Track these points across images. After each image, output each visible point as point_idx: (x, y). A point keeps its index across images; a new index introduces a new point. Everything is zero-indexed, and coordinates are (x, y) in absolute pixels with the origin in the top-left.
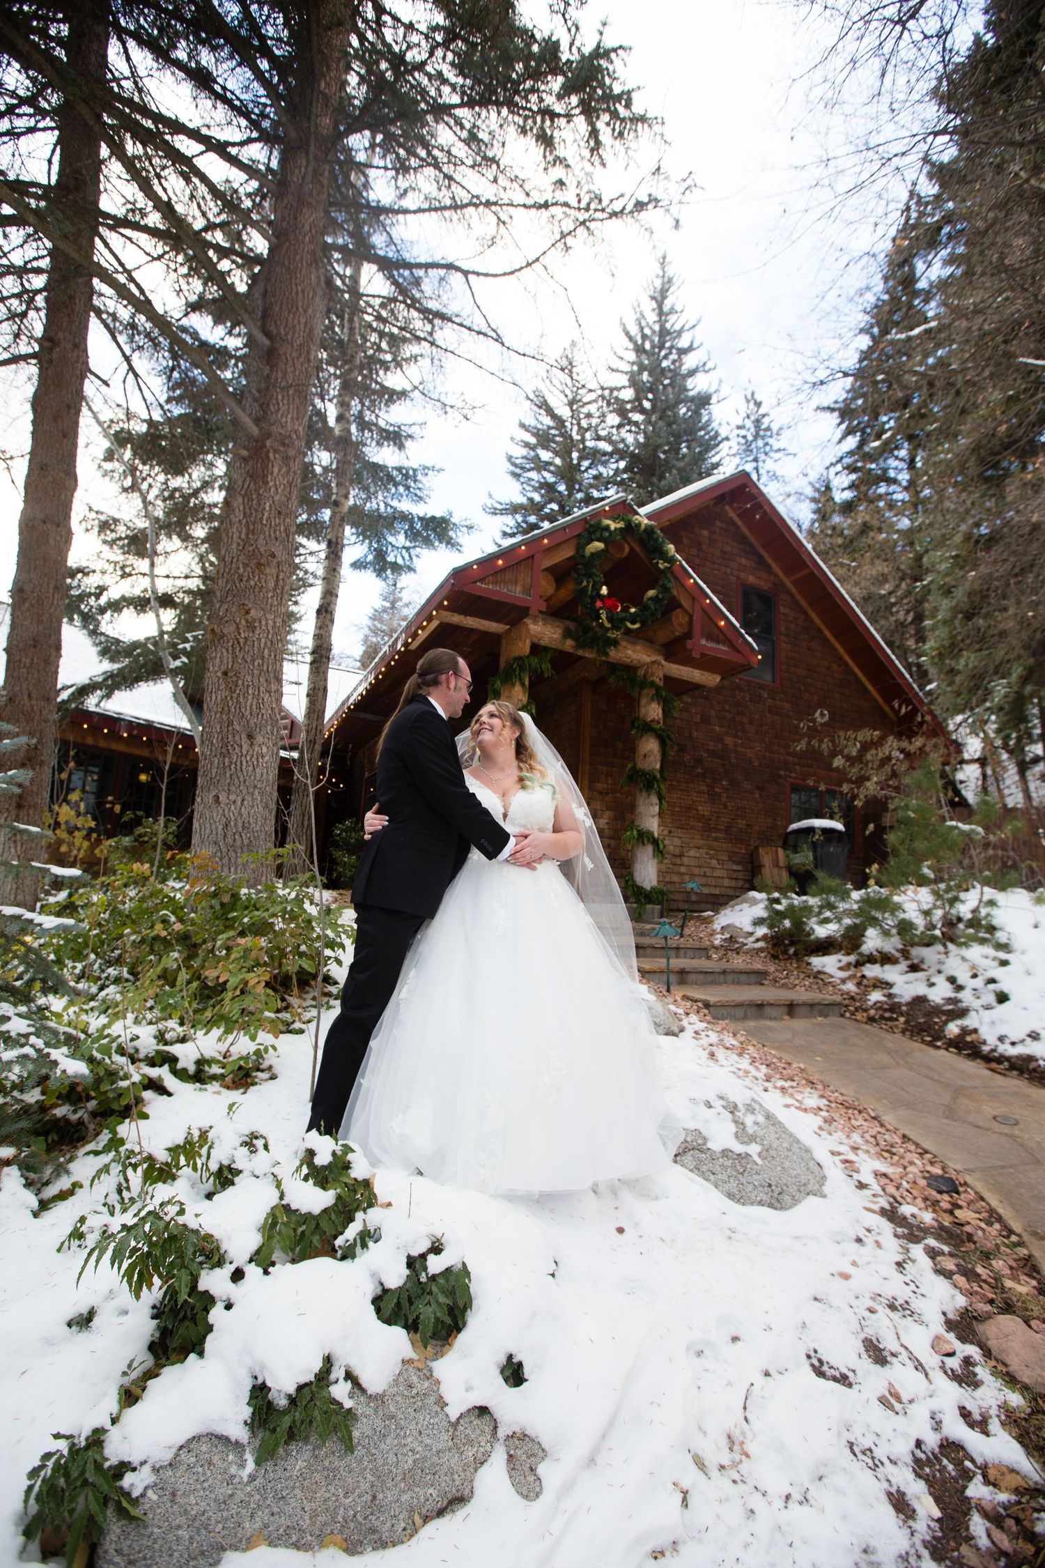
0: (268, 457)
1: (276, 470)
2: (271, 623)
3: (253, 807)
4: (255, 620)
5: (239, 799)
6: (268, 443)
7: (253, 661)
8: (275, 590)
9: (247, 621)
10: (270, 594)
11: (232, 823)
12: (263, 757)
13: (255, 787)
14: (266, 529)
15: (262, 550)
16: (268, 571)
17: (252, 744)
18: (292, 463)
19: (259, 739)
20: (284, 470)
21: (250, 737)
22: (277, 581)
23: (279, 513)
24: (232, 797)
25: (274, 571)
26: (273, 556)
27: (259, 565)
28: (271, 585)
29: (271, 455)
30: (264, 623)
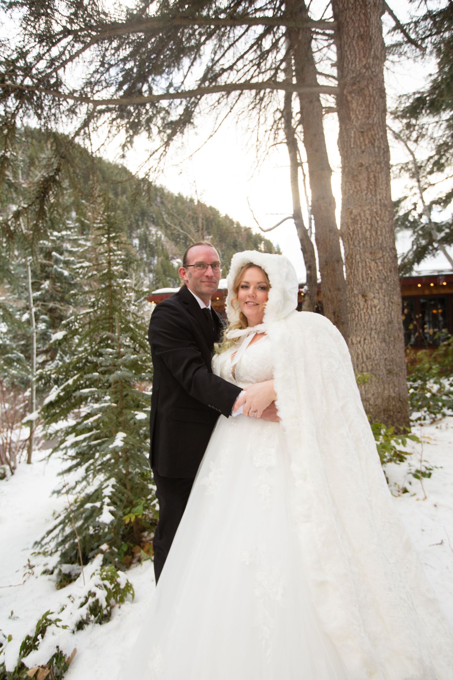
0: (347, 101)
1: (354, 105)
2: (368, 212)
3: (372, 343)
4: (356, 216)
5: (362, 339)
6: (345, 92)
7: (359, 243)
8: (367, 188)
9: (352, 219)
10: (365, 192)
11: (360, 357)
12: (375, 307)
13: (372, 329)
14: (354, 150)
15: (353, 166)
16: (360, 177)
17: (366, 301)
18: (366, 92)
19: (371, 295)
20: (361, 100)
21: (364, 296)
22: (369, 179)
23: (362, 132)
24: (358, 339)
25: (365, 175)
26: (362, 165)
27: (353, 177)
28: (364, 186)
29: (349, 98)
30: (362, 214)
